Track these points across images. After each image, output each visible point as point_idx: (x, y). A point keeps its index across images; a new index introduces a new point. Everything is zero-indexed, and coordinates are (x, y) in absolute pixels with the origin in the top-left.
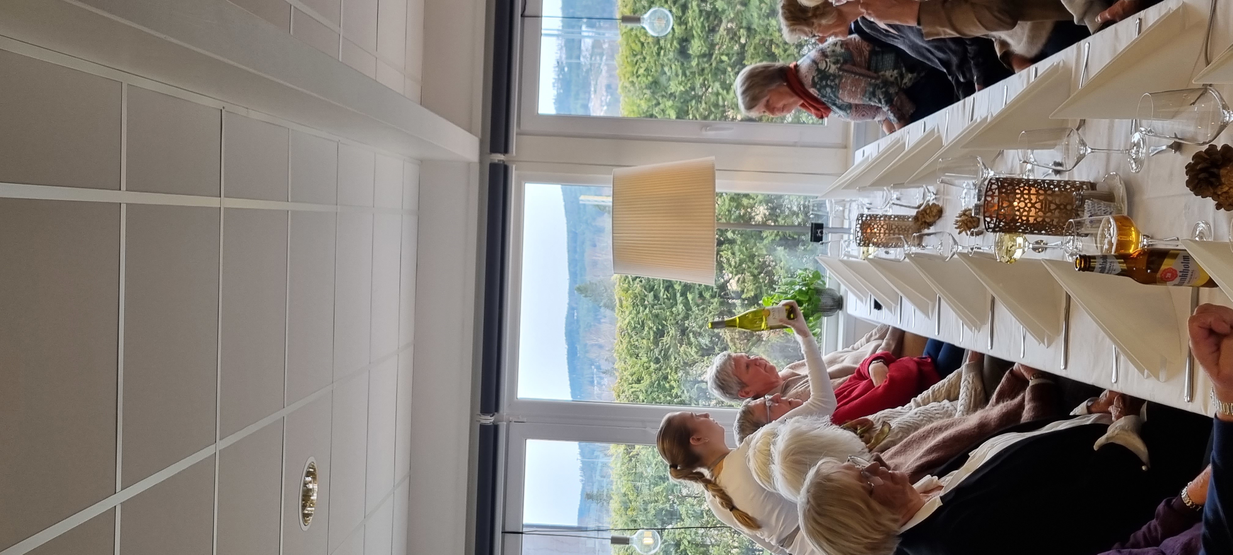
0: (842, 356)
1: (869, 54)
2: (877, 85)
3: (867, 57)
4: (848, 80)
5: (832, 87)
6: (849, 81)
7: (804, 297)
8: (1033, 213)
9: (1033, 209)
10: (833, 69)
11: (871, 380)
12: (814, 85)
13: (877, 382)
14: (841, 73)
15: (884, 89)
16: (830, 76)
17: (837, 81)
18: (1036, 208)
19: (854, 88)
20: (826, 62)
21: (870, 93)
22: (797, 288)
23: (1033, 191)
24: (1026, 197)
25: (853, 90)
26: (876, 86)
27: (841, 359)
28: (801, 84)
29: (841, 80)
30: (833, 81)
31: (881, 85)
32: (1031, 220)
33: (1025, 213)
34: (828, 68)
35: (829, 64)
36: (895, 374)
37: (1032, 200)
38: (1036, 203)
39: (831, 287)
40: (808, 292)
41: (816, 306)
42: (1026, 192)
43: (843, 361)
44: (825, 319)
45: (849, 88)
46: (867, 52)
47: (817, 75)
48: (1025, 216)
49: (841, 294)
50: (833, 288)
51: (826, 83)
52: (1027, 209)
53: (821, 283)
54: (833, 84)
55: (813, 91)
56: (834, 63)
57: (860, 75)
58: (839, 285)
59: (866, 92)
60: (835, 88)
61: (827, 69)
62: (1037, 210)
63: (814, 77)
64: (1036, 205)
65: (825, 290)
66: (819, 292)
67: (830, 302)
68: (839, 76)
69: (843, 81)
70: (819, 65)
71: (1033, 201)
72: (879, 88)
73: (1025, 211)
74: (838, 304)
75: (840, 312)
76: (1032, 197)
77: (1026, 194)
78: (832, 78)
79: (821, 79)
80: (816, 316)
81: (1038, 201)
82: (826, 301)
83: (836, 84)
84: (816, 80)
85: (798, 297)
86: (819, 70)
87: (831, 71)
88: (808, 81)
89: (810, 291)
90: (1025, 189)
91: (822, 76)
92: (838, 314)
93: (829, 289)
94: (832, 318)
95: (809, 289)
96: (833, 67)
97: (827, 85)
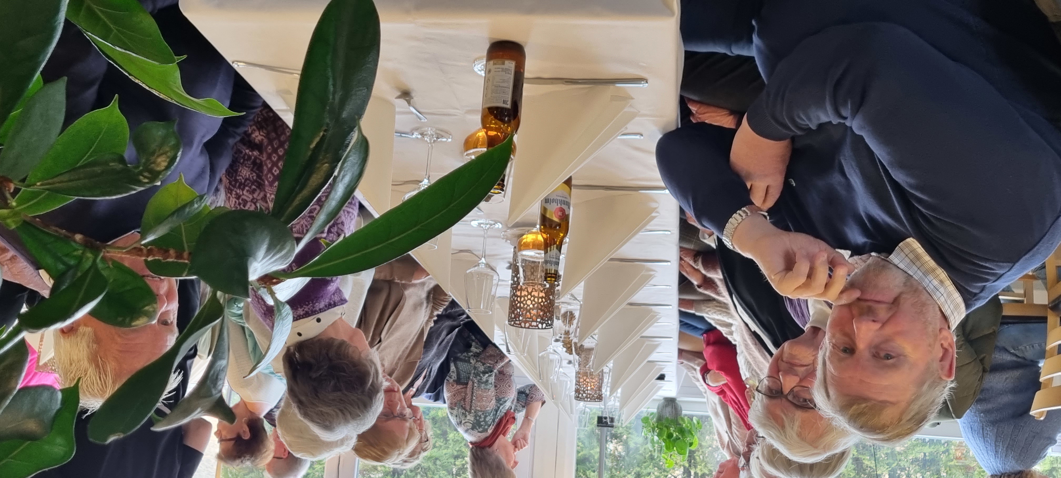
0: (711, 404)
1: (459, 384)
2: (478, 381)
3: (462, 386)
4: (477, 405)
5: (486, 417)
6: (479, 404)
7: (665, 431)
8: (535, 294)
9: (533, 294)
10: (470, 418)
11: (723, 385)
12: (485, 430)
13: (724, 380)
14: (473, 411)
15: (481, 375)
16: (476, 420)
17: (480, 413)
18: (532, 291)
19: (484, 399)
20: (466, 422)
21: (487, 385)
22: (656, 438)
23: (518, 293)
24: (522, 299)
25: (485, 399)
26: (480, 382)
27: (713, 404)
28: (486, 439)
29: (478, 411)
30: (480, 417)
31: (478, 378)
32: (542, 294)
33: (536, 300)
34: (470, 421)
35: (467, 421)
36: (715, 366)
37: (525, 295)
38: (528, 291)
39: (656, 407)
40: (660, 428)
41: (672, 421)
42: (519, 299)
43: (715, 404)
44: (684, 412)
45: (484, 403)
46: (458, 386)
47: (477, 429)
48: (538, 300)
49: (662, 398)
50: (657, 405)
51: (482, 421)
52: (532, 298)
53: (652, 416)
54: (483, 416)
55: (490, 431)
56: (466, 417)
57: (472, 396)
58: (654, 400)
59: (486, 389)
60: (486, 414)
61: (472, 422)
62: (534, 290)
63: (479, 432)
64: (530, 291)
65: (658, 413)
66: (660, 419)
67: (669, 409)
68: (475, 412)
69: (479, 409)
70: (469, 428)
71: (526, 293)
72: (481, 379)
73: (534, 300)
74: (670, 402)
75: (678, 399)
76: (523, 294)
77: (521, 299)
78: (478, 418)
79: (480, 426)
80: (681, 422)
81: (526, 290)
82: (668, 412)
83: (483, 414)
84: (481, 430)
85: (665, 437)
86: (473, 429)
87: (472, 419)
88: (484, 435)
89: (659, 427)
90: (517, 300)
91: (476, 426)
92: (679, 401)
93: (658, 408)
94: (683, 406)
95: (657, 427)
96: (468, 417)
97: (484, 421)
